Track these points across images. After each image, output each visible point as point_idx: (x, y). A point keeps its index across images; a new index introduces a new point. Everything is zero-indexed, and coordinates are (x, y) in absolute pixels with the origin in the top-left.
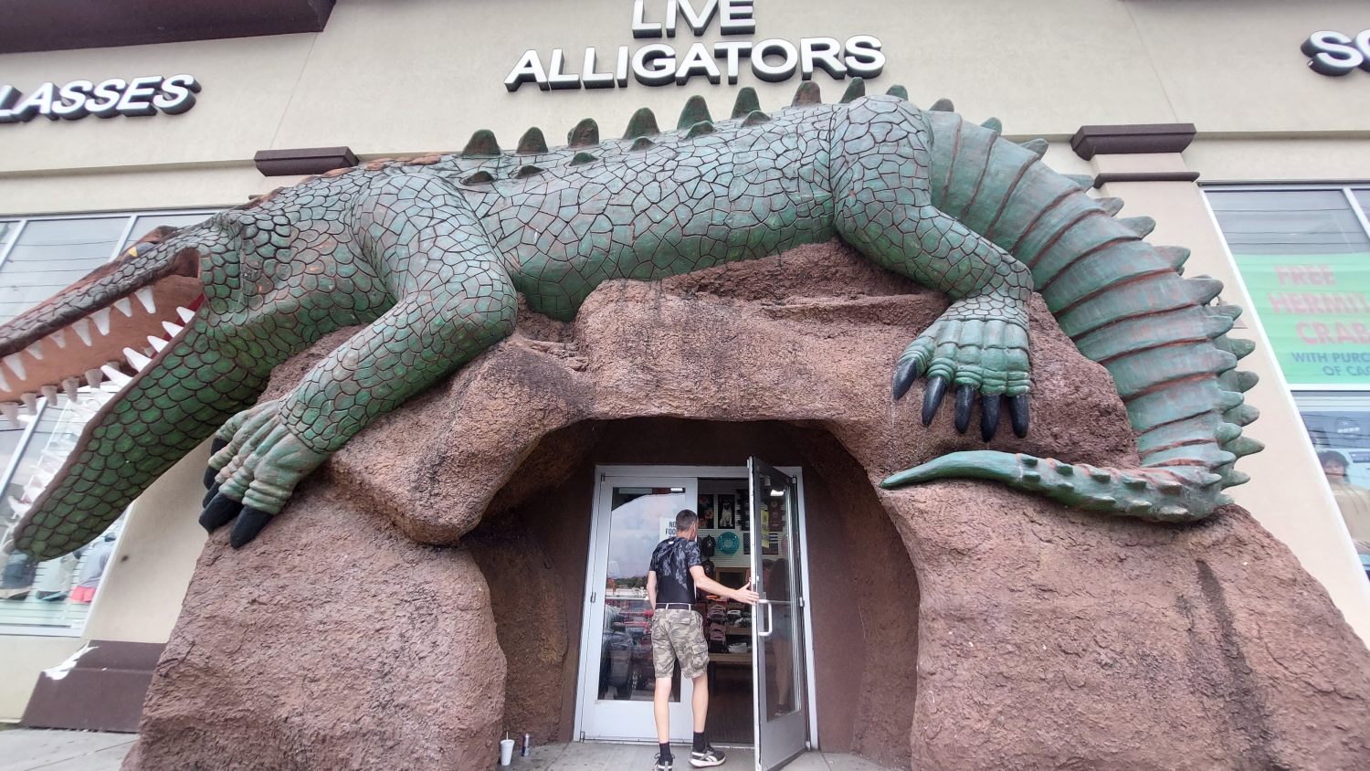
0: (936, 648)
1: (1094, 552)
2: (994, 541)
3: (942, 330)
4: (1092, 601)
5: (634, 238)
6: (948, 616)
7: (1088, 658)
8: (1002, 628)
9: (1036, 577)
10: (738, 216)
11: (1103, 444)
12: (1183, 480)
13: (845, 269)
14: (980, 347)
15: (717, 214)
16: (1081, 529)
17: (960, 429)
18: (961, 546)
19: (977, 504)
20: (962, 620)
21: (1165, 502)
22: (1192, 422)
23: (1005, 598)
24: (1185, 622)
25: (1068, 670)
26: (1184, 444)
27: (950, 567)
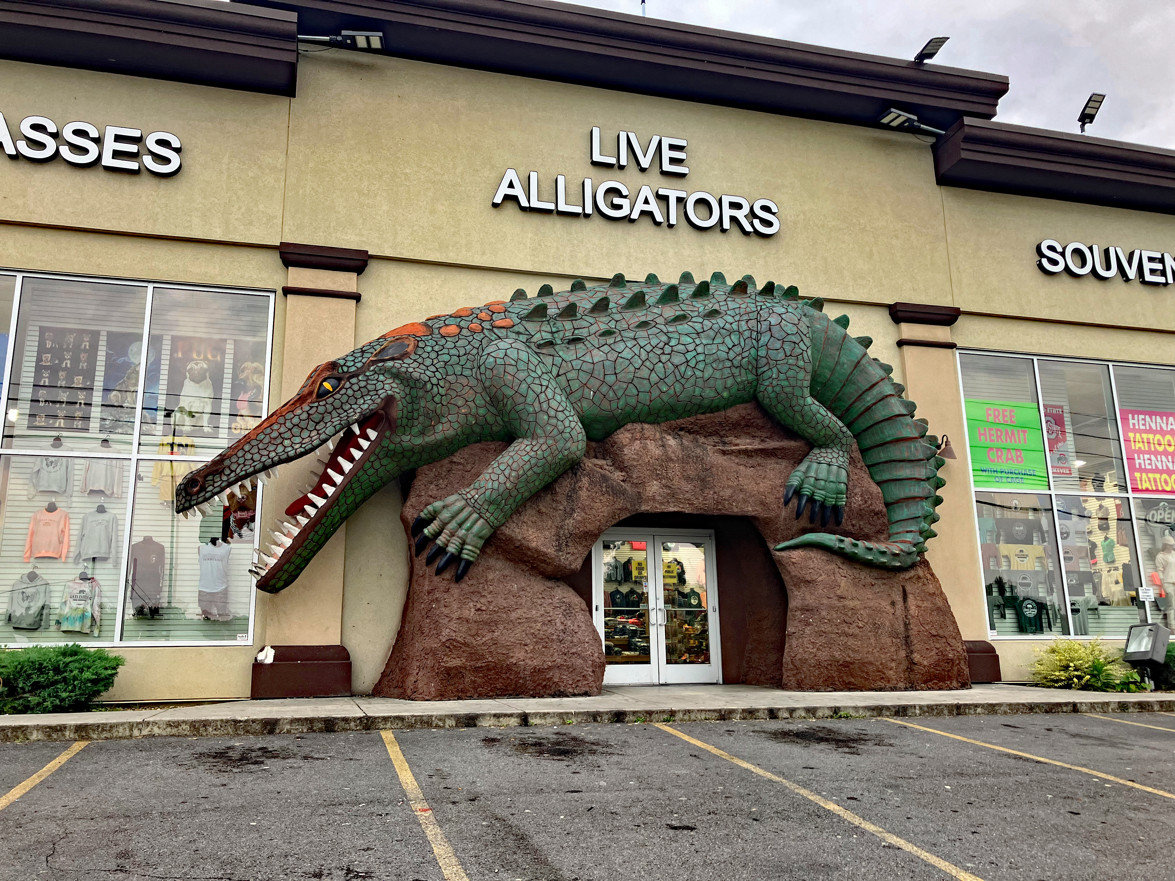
0: (796, 623)
1: (862, 582)
2: (824, 576)
3: (809, 467)
4: (859, 602)
5: (651, 401)
6: (801, 610)
7: (854, 625)
8: (824, 613)
9: (839, 592)
10: (708, 391)
11: (874, 529)
12: (901, 550)
13: (758, 421)
14: (826, 481)
15: (697, 389)
16: (859, 571)
17: (812, 520)
18: (809, 579)
19: (816, 559)
20: (807, 610)
21: (893, 560)
22: (911, 521)
23: (825, 601)
24: (892, 611)
25: (846, 629)
26: (907, 532)
27: (804, 589)
